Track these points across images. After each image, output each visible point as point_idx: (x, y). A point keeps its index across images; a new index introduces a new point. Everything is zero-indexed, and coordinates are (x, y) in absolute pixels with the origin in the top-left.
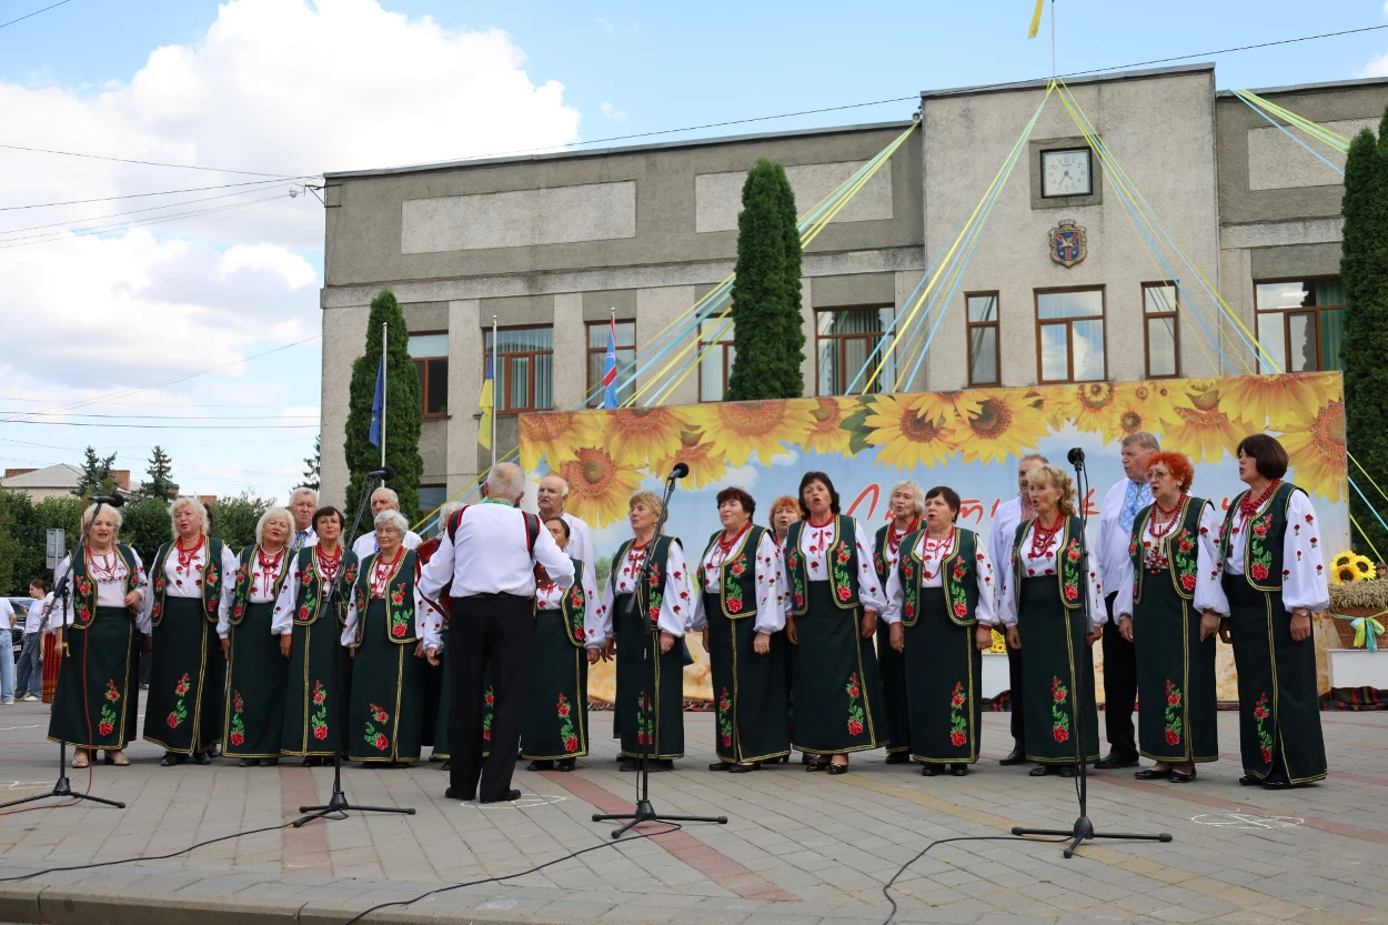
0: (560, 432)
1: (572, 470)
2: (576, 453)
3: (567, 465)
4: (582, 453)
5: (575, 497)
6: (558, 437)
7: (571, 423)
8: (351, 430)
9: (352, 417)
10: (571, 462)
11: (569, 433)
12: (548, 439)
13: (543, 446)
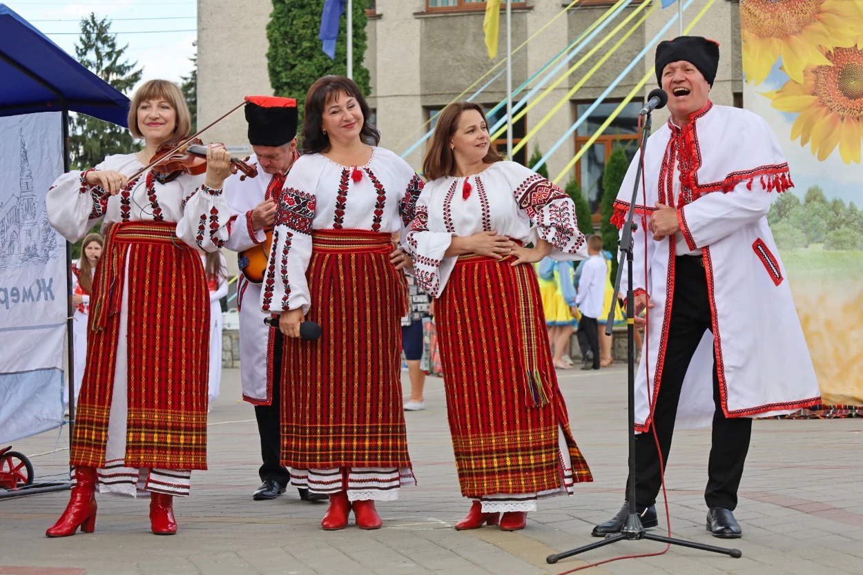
0: (803, 26)
1: (822, 80)
2: (828, 55)
3: (815, 72)
4: (837, 54)
5: (829, 116)
6: (800, 32)
7: (820, 12)
8: (276, 35)
9: (276, 16)
10: (820, 67)
11: (817, 26)
12: (785, 36)
13: (777, 43)
